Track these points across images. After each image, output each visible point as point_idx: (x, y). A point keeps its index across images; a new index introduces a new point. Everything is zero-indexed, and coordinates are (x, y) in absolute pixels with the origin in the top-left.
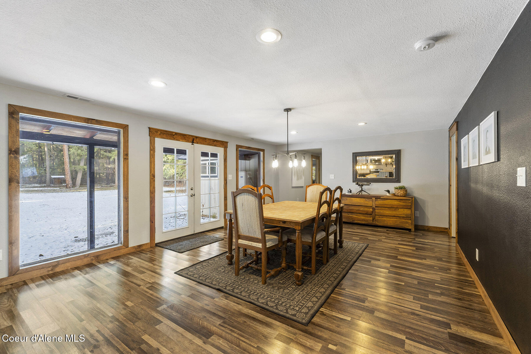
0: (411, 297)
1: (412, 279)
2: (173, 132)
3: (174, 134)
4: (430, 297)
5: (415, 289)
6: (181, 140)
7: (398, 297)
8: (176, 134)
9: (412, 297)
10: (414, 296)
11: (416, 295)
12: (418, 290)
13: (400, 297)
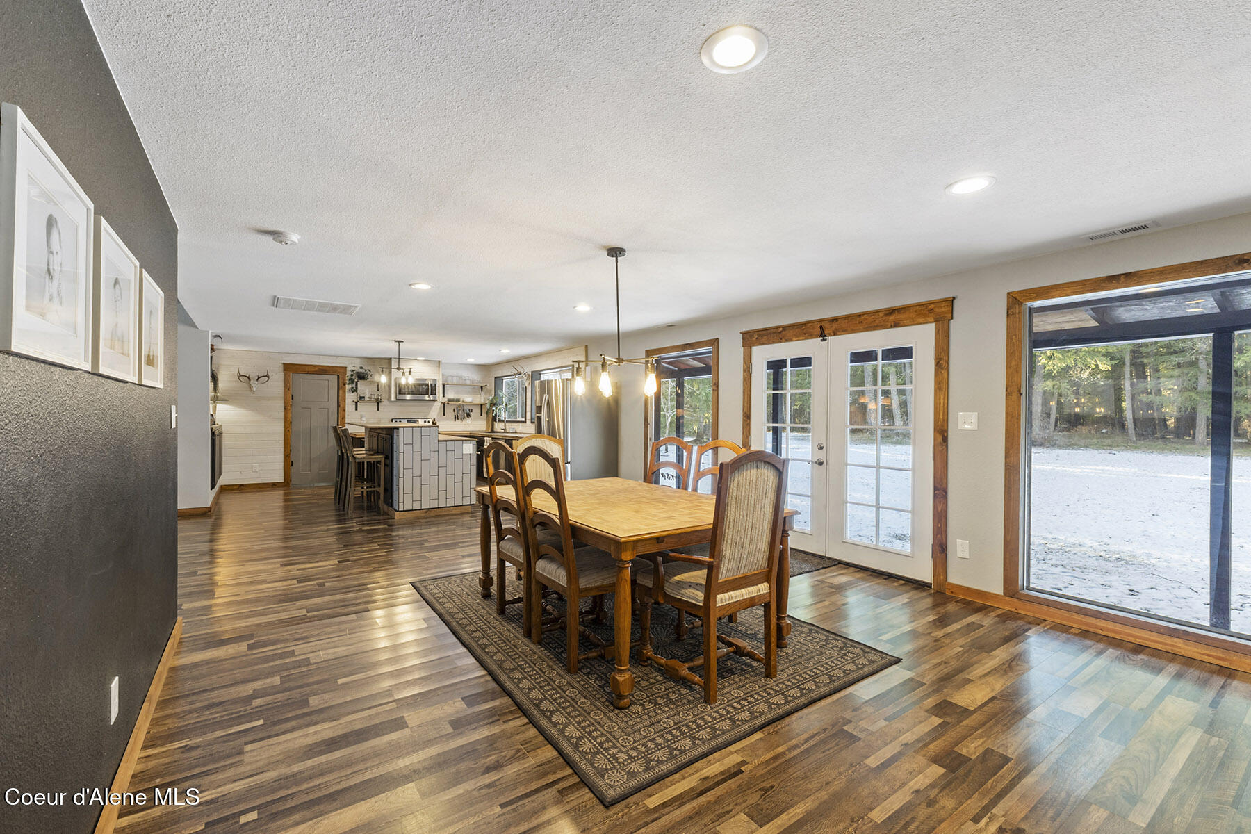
0: (315, 661)
1: (326, 705)
2: (779, 327)
3: (781, 329)
4: (277, 680)
5: (311, 680)
6: (794, 339)
7: (336, 650)
8: (785, 328)
9: (312, 662)
10: (309, 664)
11: (306, 669)
12: (305, 681)
13: (333, 650)
